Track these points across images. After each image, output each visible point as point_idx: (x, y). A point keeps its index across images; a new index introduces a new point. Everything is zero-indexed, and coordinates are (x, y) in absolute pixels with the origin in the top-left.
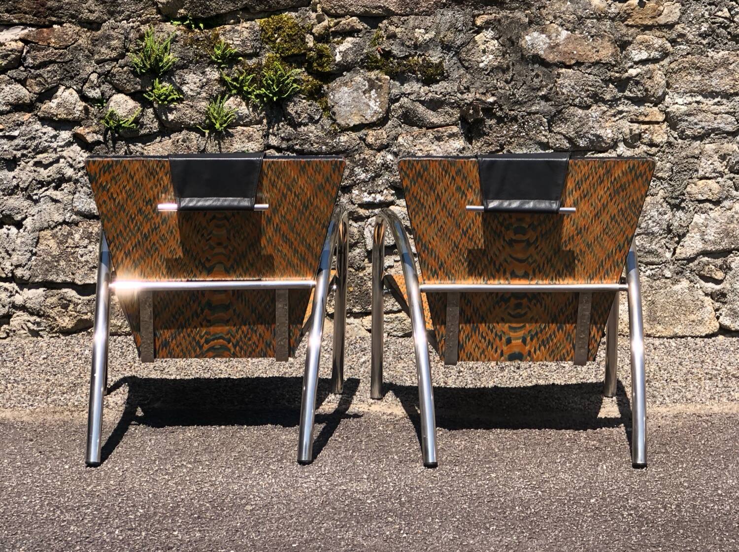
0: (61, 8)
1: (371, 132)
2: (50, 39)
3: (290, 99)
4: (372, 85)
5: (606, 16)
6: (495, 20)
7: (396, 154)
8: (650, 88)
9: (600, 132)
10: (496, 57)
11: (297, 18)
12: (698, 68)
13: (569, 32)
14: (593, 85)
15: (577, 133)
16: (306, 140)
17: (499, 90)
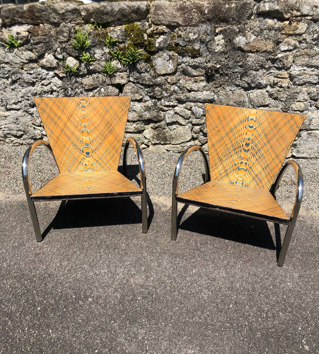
0: (42, 16)
1: (169, 77)
2: (39, 31)
3: (138, 62)
4: (171, 58)
5: (273, 29)
6: (224, 30)
7: (179, 87)
8: (285, 63)
9: (261, 81)
10: (223, 47)
11: (140, 25)
12: (308, 55)
13: (256, 37)
14: (262, 61)
15: (251, 81)
16: (144, 80)
17: (222, 62)
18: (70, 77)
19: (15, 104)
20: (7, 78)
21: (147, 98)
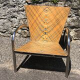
18: (34, 3)
19: (4, 16)
20: (2, 3)
21: (74, 15)
